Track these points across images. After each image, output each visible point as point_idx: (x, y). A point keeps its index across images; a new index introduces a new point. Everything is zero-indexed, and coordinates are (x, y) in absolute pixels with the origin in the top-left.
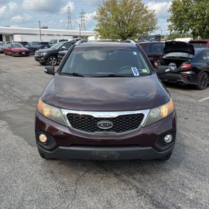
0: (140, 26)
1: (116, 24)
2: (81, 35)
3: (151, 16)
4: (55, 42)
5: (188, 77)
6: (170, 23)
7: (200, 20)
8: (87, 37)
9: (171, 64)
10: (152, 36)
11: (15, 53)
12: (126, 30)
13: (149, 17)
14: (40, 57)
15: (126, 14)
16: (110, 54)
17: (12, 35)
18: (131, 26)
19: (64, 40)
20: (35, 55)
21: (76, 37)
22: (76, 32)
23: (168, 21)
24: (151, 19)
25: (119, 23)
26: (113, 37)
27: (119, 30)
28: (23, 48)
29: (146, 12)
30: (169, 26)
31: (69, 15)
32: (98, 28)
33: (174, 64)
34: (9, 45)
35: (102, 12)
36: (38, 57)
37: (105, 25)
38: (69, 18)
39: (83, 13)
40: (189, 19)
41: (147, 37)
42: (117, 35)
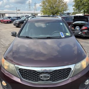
0: (60, 9)
1: (50, 8)
2: (35, 13)
3: (65, 4)
4: (23, 16)
5: (86, 33)
6: (74, 7)
7: (87, 5)
8: (37, 14)
9: (77, 27)
10: (66, 13)
11: (5, 22)
12: (55, 11)
13: (64, 5)
14: (16, 24)
15: (54, 4)
16: (47, 24)
17: (5, 14)
18: (56, 9)
19: (27, 16)
20: (14, 23)
21: (32, 14)
22: (33, 12)
23: (73, 6)
24: (65, 6)
25: (51, 8)
26: (49, 14)
27: (51, 11)
28: (9, 20)
29: (63, 2)
30: (74, 9)
31: (30, 5)
32: (42, 10)
33: (78, 27)
34: (2, 18)
35: (44, 3)
36: (15, 24)
37: (45, 9)
38: (29, 6)
39: (35, 4)
40: (82, 5)
41: (64, 14)
42: (51, 13)
